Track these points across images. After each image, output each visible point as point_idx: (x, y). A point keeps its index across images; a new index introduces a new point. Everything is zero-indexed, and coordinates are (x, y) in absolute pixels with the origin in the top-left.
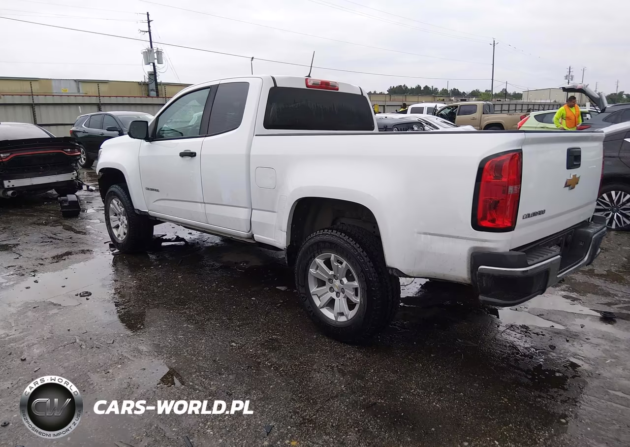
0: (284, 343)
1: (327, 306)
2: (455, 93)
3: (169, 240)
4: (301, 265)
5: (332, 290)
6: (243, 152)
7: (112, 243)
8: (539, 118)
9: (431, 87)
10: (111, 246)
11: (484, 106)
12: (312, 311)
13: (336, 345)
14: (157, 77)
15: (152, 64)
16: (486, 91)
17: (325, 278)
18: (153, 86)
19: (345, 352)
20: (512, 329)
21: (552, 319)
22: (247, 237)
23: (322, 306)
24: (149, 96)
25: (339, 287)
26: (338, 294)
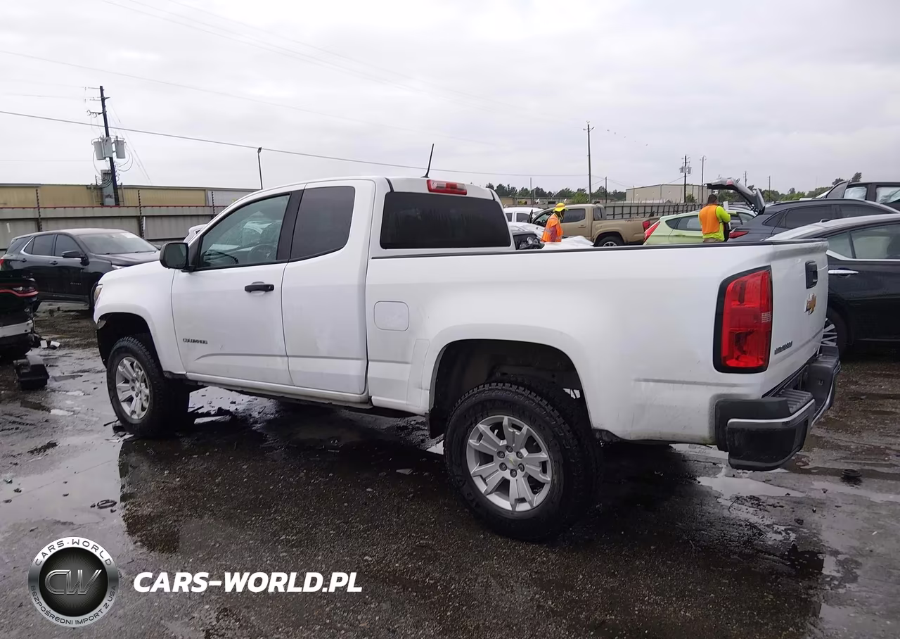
0: (441, 550)
1: (496, 491)
2: (539, 193)
3: (208, 414)
4: (455, 436)
5: (503, 466)
6: (354, 280)
7: (118, 423)
8: (673, 224)
9: (507, 186)
10: (116, 429)
11: (594, 210)
12: (474, 500)
13: (515, 546)
14: (117, 178)
15: (108, 159)
16: (578, 190)
17: (492, 450)
18: (109, 190)
19: (532, 554)
20: (739, 502)
21: (784, 485)
22: (359, 401)
23: (489, 491)
24: (102, 205)
25: (515, 461)
26: (513, 473)
